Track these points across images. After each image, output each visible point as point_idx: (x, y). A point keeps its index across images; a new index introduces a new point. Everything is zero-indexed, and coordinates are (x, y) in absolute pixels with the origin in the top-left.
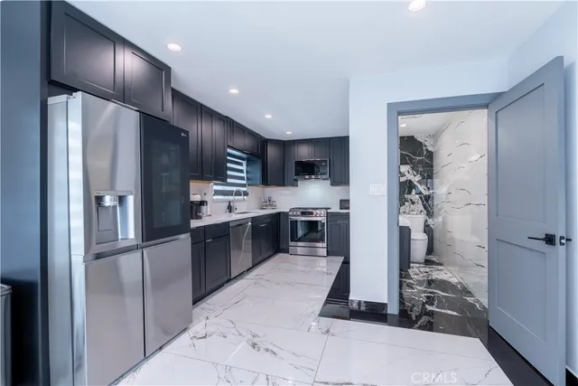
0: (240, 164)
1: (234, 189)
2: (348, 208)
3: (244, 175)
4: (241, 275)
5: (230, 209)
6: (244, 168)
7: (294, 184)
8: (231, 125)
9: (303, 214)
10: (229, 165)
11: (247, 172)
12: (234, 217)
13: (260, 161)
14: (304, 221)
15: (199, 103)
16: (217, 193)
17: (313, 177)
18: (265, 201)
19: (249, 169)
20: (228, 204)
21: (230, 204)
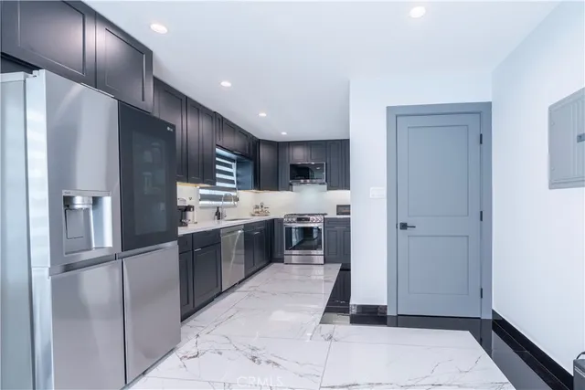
0: (230, 166)
1: (223, 193)
2: (349, 214)
3: (234, 178)
4: (232, 288)
5: (219, 216)
6: (233, 170)
7: (289, 188)
8: (220, 122)
9: (299, 220)
10: (218, 167)
11: (237, 175)
12: (223, 224)
13: (252, 163)
14: (299, 228)
15: (184, 95)
16: (204, 197)
17: (308, 181)
18: (257, 207)
19: (239, 172)
20: (216, 210)
21: (218, 210)
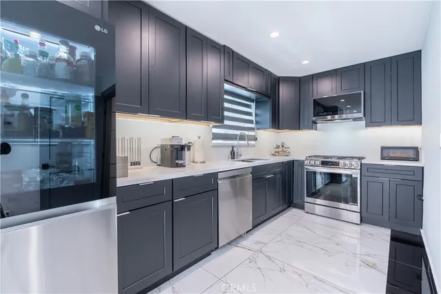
0: (247, 106)
1: (238, 132)
3: (253, 118)
5: (233, 155)
6: (253, 110)
7: (312, 126)
8: (236, 62)
9: (324, 164)
11: (256, 115)
12: (238, 165)
13: (270, 101)
14: (325, 173)
16: (216, 136)
17: (336, 117)
18: (278, 147)
19: (258, 112)
20: (231, 149)
21: (233, 150)
